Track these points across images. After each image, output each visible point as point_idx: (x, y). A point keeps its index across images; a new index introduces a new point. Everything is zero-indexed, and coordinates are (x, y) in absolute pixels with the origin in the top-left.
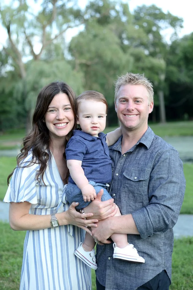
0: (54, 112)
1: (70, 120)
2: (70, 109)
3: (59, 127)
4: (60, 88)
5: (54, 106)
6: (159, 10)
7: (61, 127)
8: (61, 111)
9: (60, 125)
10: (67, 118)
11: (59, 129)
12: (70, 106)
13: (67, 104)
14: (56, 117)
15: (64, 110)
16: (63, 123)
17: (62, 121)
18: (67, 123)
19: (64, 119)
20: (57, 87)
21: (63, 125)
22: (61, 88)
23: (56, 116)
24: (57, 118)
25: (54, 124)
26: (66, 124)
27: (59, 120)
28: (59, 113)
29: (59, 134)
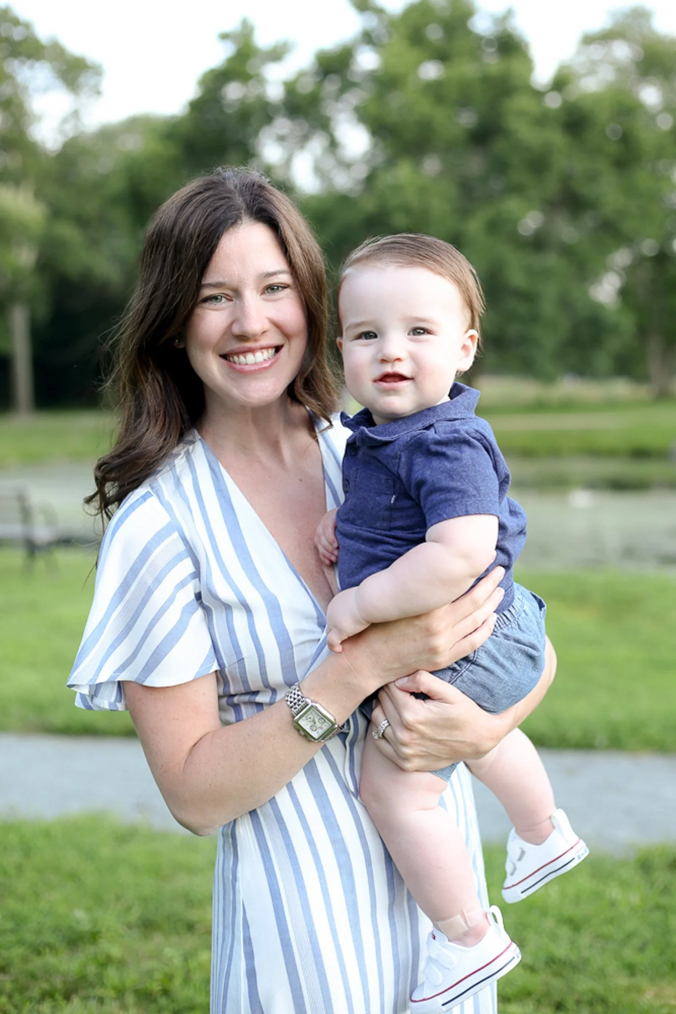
0: (218, 305)
1: (287, 336)
2: (285, 287)
3: (247, 368)
4: (239, 201)
5: (221, 279)
6: (27, 26)
7: (253, 368)
8: (252, 297)
9: (250, 358)
10: (277, 326)
11: (243, 374)
12: (285, 278)
13: (272, 269)
14: (230, 326)
15: (263, 293)
16: (262, 348)
17: (256, 340)
18: (278, 349)
19: (264, 332)
20: (229, 198)
21: (261, 356)
22: (245, 200)
23: (229, 321)
24: (236, 329)
25: (225, 357)
26: (271, 351)
27: (243, 337)
28: (242, 308)
29: (246, 396)
